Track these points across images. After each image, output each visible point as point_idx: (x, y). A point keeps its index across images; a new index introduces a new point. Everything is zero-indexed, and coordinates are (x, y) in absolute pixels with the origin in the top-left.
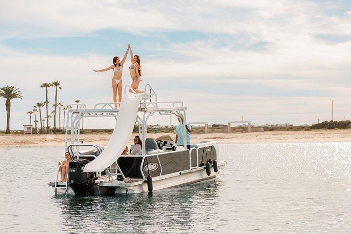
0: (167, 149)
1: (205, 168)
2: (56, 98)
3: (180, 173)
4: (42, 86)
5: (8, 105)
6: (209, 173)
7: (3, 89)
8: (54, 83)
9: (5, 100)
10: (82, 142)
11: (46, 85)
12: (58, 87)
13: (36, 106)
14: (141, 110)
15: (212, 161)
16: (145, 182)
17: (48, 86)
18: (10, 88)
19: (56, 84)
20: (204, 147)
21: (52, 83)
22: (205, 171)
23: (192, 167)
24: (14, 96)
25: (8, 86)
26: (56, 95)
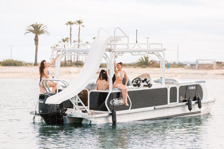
0: (144, 86)
1: (187, 104)
2: (79, 35)
3: (155, 108)
4: (67, 24)
5: (36, 40)
6: (190, 109)
7: (32, 26)
8: (77, 22)
9: (34, 35)
10: (53, 77)
11: (70, 23)
12: (81, 25)
13: (62, 41)
14: (110, 50)
15: (197, 97)
16: (110, 114)
17: (72, 24)
18: (38, 25)
19: (79, 22)
20: (187, 85)
21: (76, 22)
22: (187, 107)
23: (170, 102)
24: (42, 32)
25: (36, 24)
26: (79, 32)
